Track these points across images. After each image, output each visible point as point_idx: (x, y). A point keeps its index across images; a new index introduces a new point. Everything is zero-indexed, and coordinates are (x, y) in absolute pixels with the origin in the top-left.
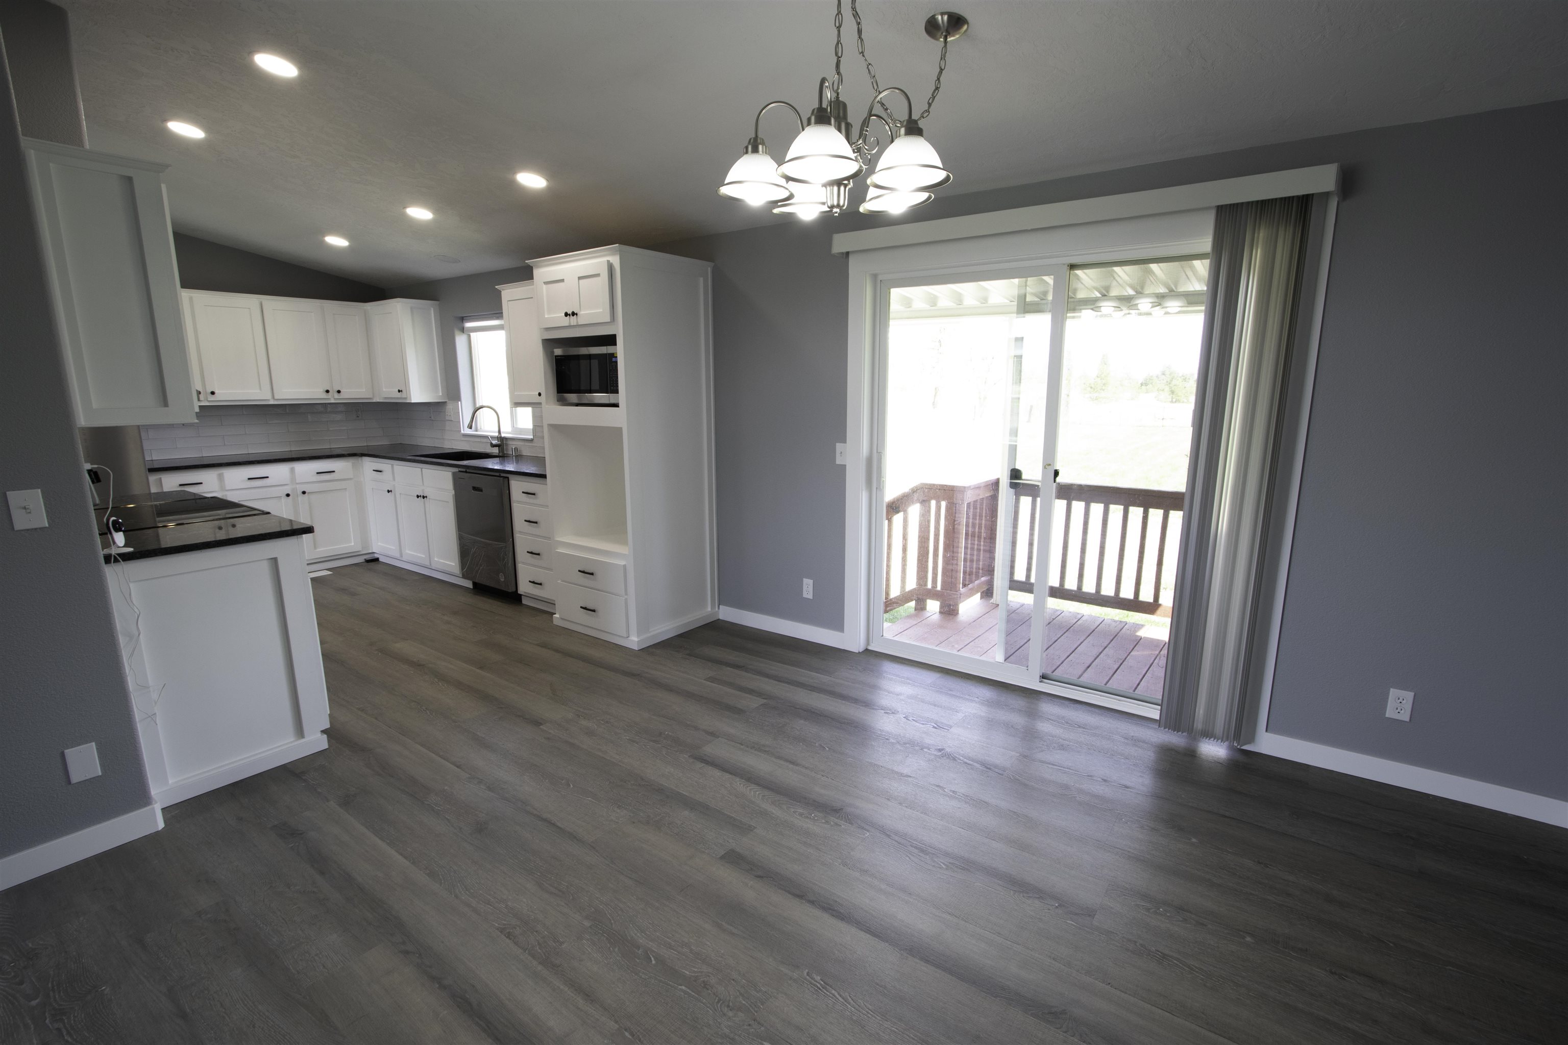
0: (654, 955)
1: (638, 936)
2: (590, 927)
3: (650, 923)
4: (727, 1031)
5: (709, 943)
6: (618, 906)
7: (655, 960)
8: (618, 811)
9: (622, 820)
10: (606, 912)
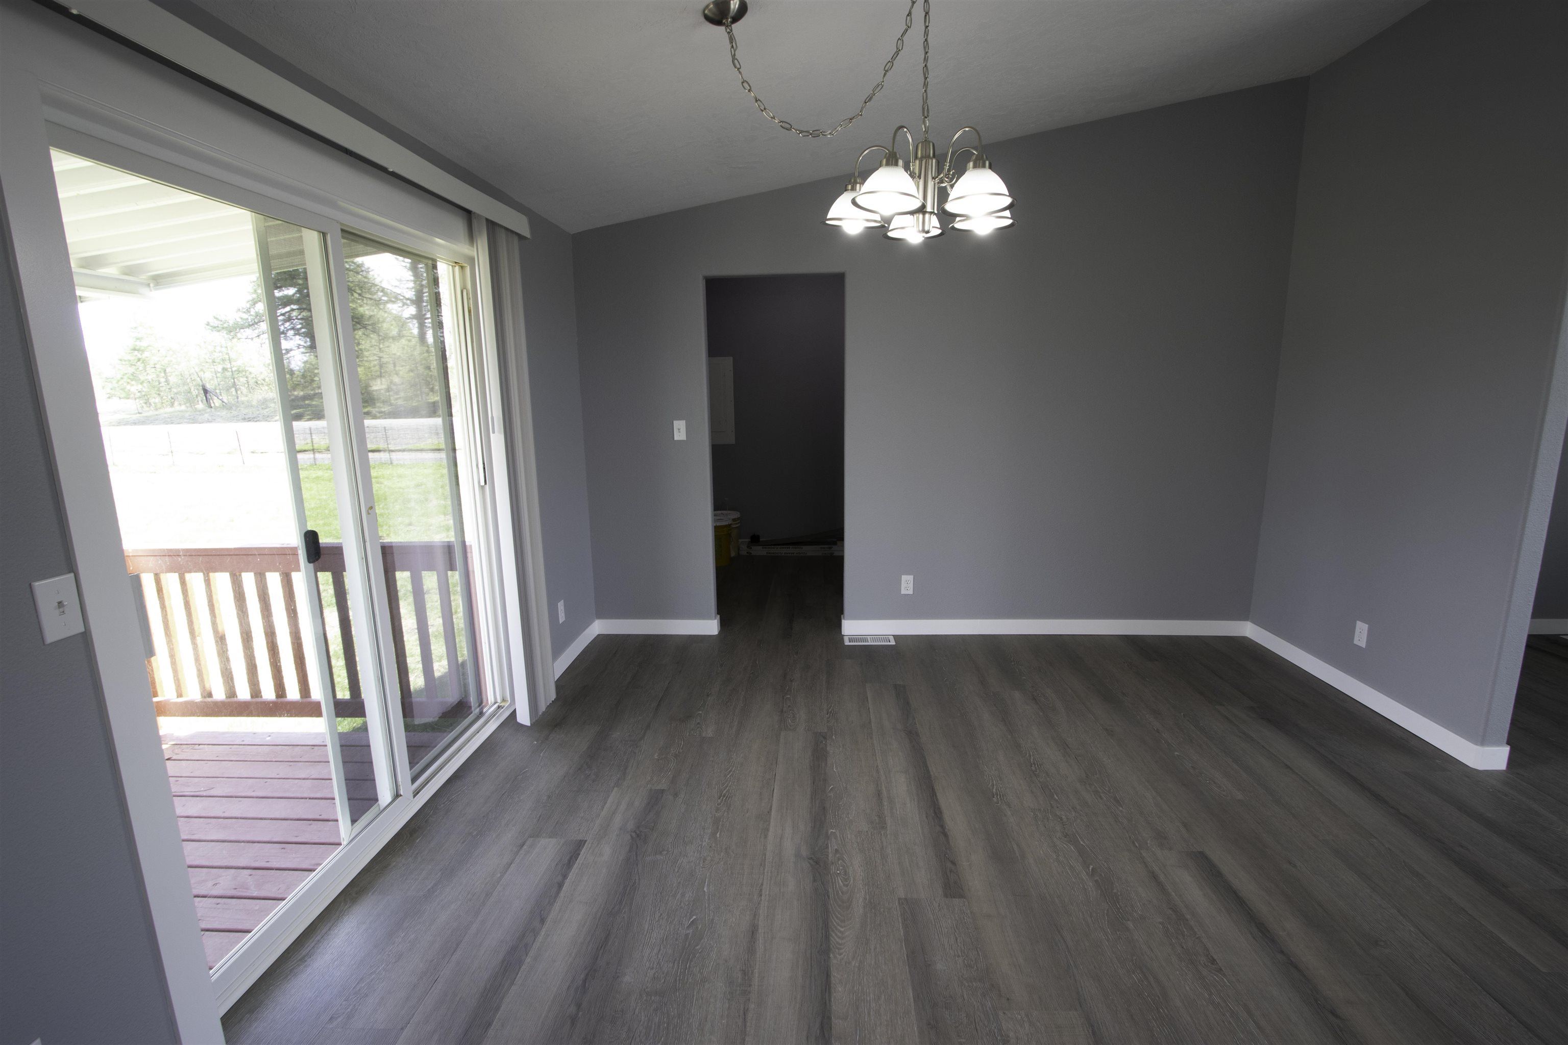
0: (1087, 870)
1: (1091, 888)
2: (1129, 920)
3: (1074, 891)
4: (1073, 813)
5: (1041, 852)
6: (1092, 921)
7: (1089, 867)
8: (1011, 1034)
9: (1020, 1014)
10: (1106, 922)
